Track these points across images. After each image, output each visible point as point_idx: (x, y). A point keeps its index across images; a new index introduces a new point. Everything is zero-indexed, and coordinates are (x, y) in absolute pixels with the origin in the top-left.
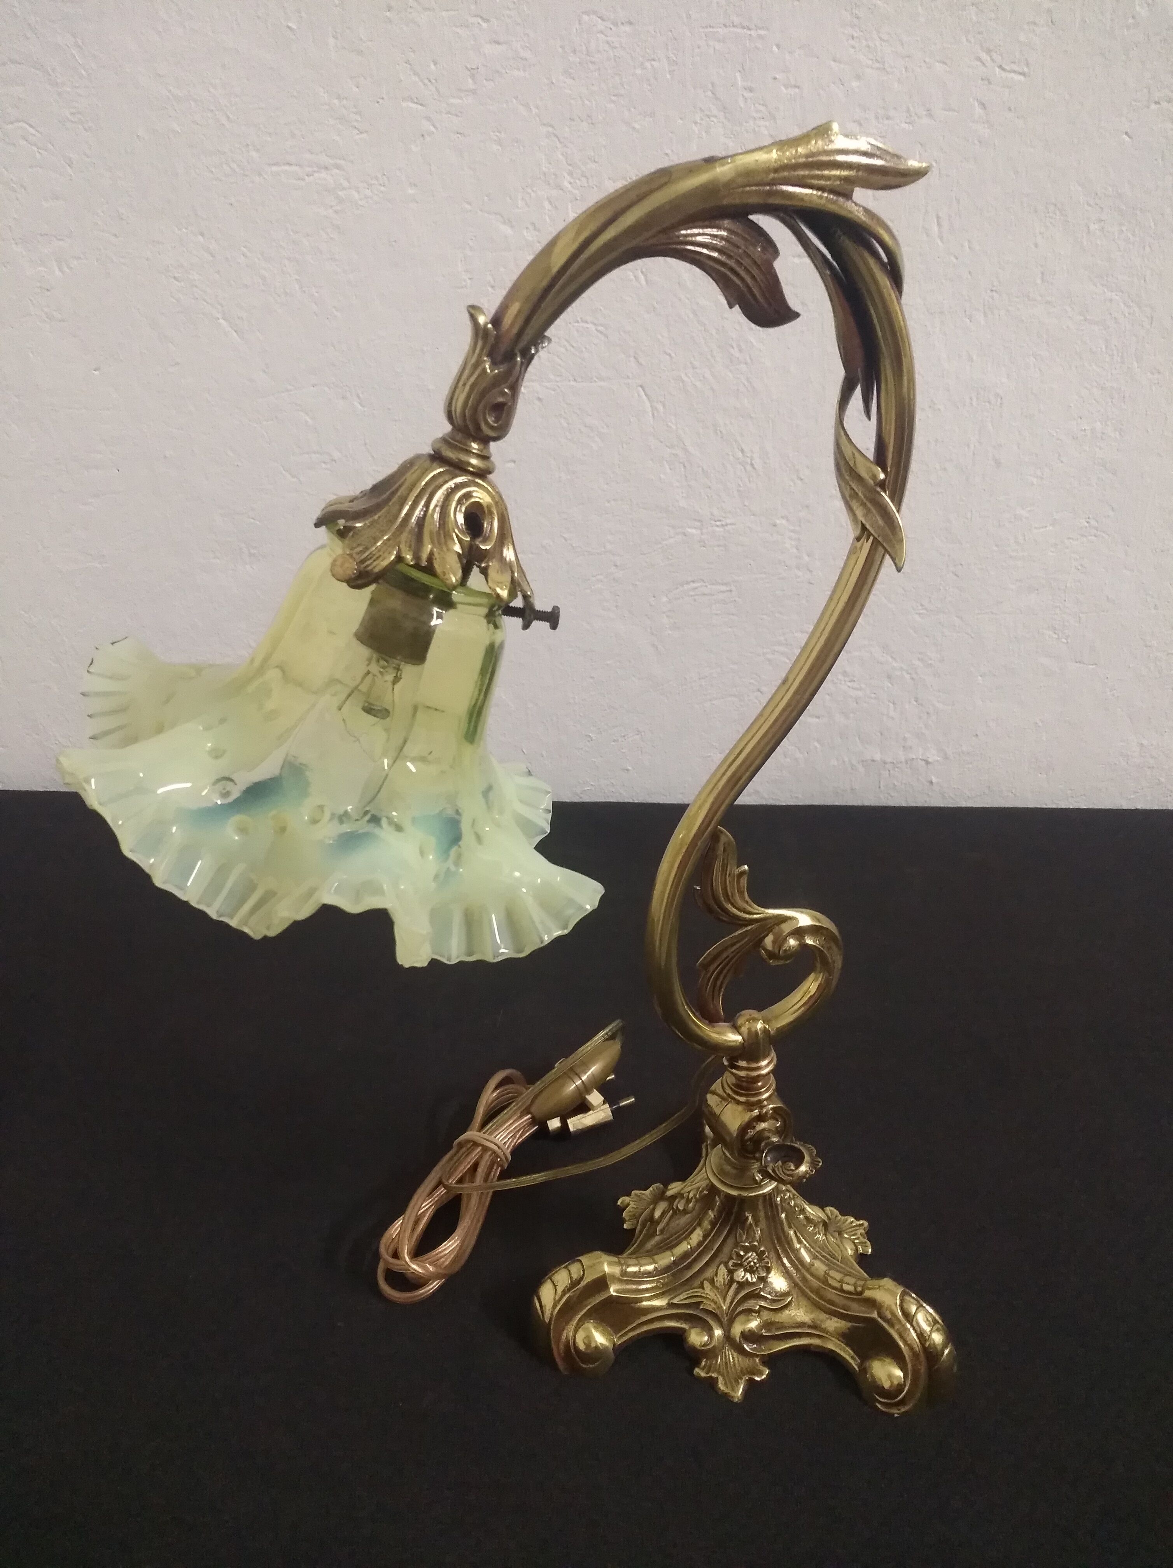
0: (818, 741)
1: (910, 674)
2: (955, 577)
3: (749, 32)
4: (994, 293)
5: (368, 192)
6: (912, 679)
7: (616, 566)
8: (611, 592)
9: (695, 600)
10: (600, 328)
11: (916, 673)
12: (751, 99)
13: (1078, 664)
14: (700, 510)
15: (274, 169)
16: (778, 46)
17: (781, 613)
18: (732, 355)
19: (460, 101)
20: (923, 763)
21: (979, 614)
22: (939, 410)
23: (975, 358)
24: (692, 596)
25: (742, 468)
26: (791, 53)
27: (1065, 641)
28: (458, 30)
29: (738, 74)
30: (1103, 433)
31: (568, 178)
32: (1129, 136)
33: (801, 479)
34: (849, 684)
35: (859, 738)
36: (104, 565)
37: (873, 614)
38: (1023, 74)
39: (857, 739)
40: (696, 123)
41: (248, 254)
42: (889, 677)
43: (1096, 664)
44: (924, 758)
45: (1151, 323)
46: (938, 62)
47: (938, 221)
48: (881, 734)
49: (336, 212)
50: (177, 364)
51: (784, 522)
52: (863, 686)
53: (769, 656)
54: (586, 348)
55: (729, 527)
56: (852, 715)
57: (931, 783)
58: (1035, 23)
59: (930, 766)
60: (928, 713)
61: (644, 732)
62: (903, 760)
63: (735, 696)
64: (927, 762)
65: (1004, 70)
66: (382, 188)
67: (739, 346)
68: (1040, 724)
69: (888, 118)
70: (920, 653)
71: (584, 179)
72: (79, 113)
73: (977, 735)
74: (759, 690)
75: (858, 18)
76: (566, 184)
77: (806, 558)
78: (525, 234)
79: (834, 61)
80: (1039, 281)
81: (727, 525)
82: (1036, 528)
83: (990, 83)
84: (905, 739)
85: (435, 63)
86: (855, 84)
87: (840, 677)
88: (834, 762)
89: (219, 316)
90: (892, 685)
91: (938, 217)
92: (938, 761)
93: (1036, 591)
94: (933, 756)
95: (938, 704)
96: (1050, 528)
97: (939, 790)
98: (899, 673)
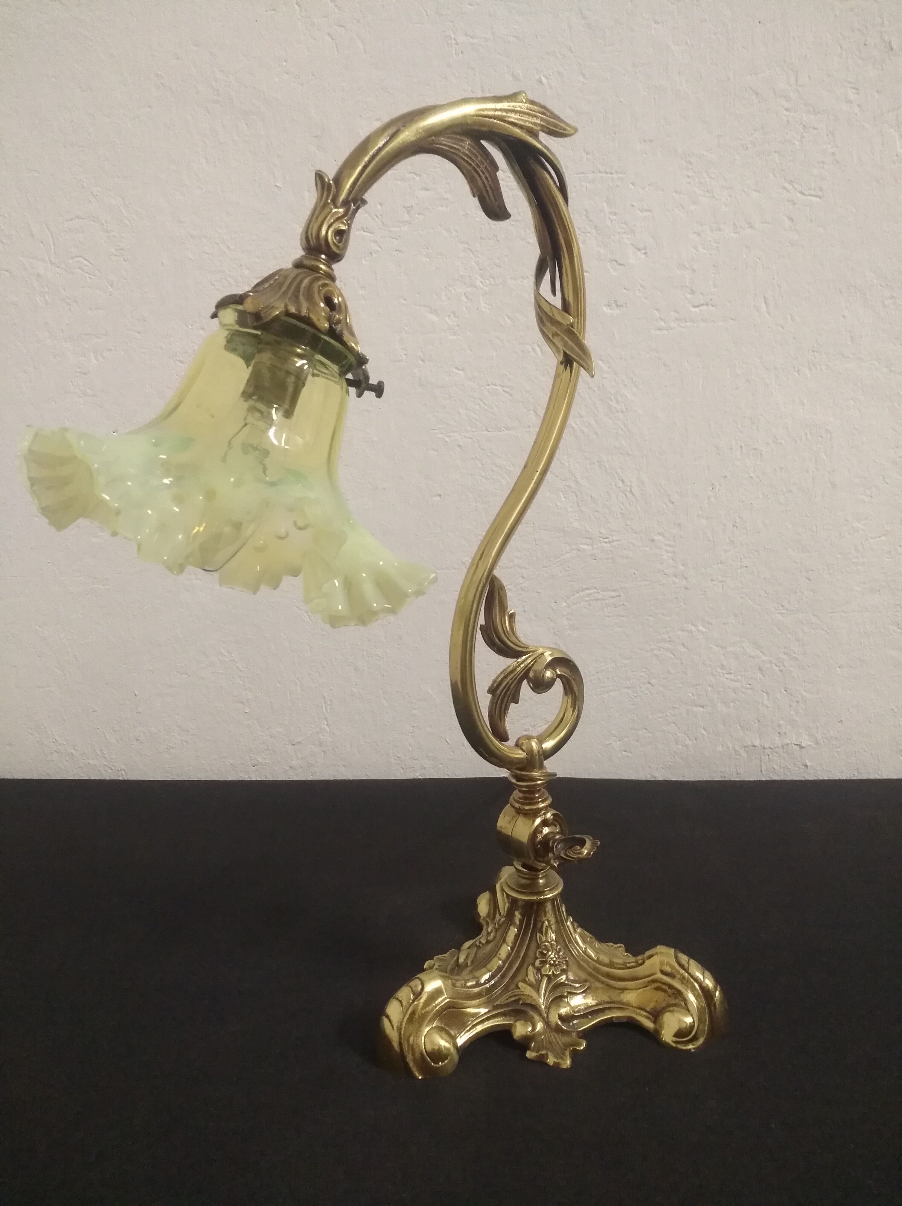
0: (704, 729)
1: (778, 666)
2: (808, 581)
3: (611, 176)
4: (816, 354)
6: (781, 671)
7: (523, 577)
8: (519, 600)
9: (590, 605)
10: (506, 389)
11: (784, 666)
12: (615, 220)
14: (590, 530)
16: (633, 184)
17: (663, 614)
18: (611, 406)
19: (399, 229)
20: (797, 748)
21: (831, 613)
22: (781, 444)
23: (805, 401)
24: (587, 601)
25: (624, 495)
26: (643, 188)
28: (399, 183)
29: (605, 205)
31: (480, 279)
33: (673, 503)
34: (727, 676)
35: (740, 726)
36: (107, 587)
37: (742, 614)
38: (819, 197)
39: (738, 727)
42: (760, 669)
44: (799, 743)
46: (754, 191)
47: (765, 301)
48: (759, 721)
51: (661, 538)
52: (739, 677)
53: (656, 652)
54: (495, 405)
55: (615, 543)
57: (806, 766)
58: (823, 162)
59: (803, 750)
60: (797, 702)
62: (780, 745)
63: (628, 688)
64: (801, 747)
65: (803, 194)
67: (617, 399)
68: (896, 710)
69: (720, 230)
70: (785, 648)
71: (492, 280)
72: (121, 249)
73: (841, 721)
74: (650, 683)
75: (691, 164)
76: (478, 283)
77: (682, 567)
78: (448, 320)
79: (676, 192)
80: (849, 343)
81: (613, 541)
82: (871, 538)
84: (779, 726)
85: (381, 205)
86: (692, 208)
87: (719, 670)
88: (719, 748)
90: (764, 676)
91: (765, 298)
92: (810, 745)
93: (878, 592)
94: (806, 742)
95: (804, 694)
96: (884, 538)
97: (814, 773)
98: (768, 666)
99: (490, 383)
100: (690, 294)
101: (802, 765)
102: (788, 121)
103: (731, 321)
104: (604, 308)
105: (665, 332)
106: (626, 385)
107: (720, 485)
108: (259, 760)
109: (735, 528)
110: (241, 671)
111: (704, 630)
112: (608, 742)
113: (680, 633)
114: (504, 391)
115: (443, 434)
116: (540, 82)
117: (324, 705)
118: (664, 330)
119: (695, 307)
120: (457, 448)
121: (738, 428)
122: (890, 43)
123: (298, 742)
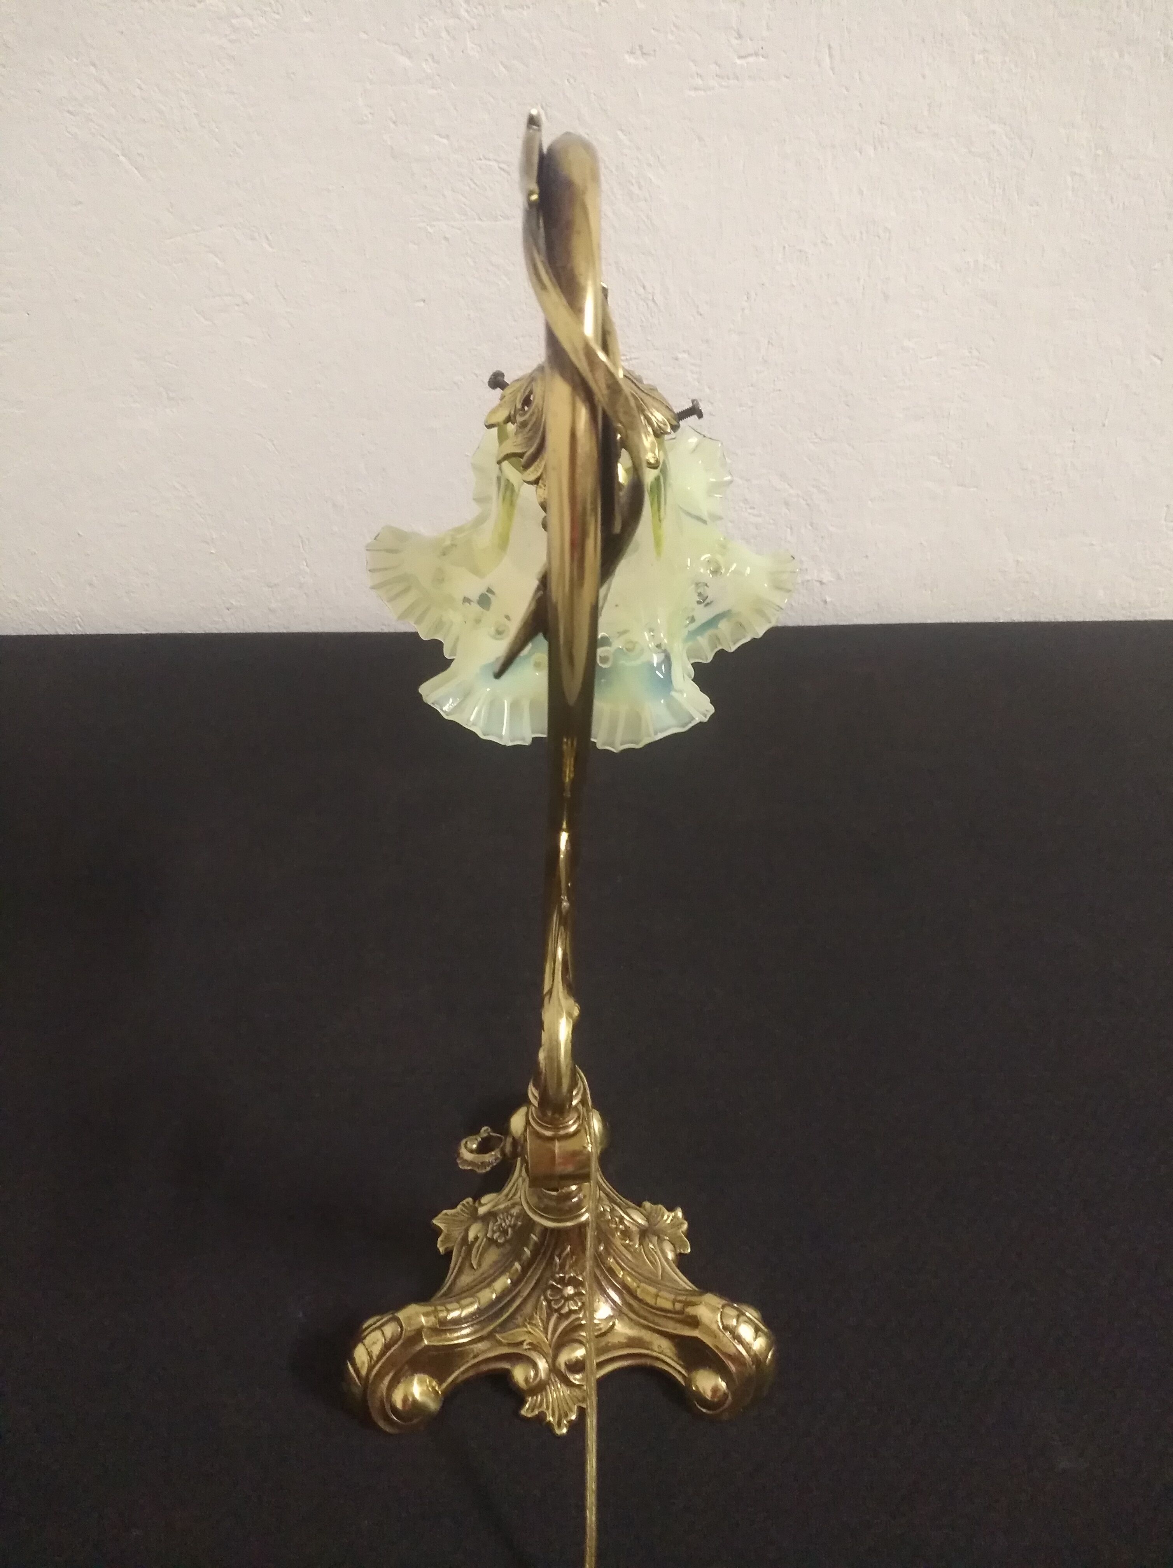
1: (806, 500)
2: (847, 407)
4: (884, 127)
5: (262, 21)
6: (808, 505)
10: (503, 163)
11: (812, 499)
13: (960, 488)
18: (632, 190)
20: (818, 584)
21: (869, 442)
22: (831, 244)
23: (865, 191)
25: (645, 304)
30: (985, 265)
33: (701, 315)
34: (750, 511)
36: (23, 411)
37: (771, 443)
41: (143, 86)
42: (787, 504)
43: (977, 487)
44: (820, 579)
45: (1031, 156)
47: (829, 52)
49: (231, 41)
50: (80, 203)
51: (686, 356)
52: (763, 513)
54: (489, 183)
55: (634, 362)
56: (752, 541)
57: (825, 602)
59: (824, 586)
60: (822, 537)
64: (821, 583)
66: (277, 17)
67: (639, 180)
68: (925, 544)
70: (814, 480)
71: (480, 8)
73: (867, 556)
76: (463, 13)
77: (707, 391)
78: (424, 66)
80: (926, 113)
81: (631, 359)
82: (922, 359)
87: (742, 504)
89: (118, 152)
90: (789, 511)
91: (830, 47)
92: (831, 581)
93: (921, 419)
94: (827, 577)
95: (831, 528)
96: (935, 359)
98: (795, 500)
99: (482, 157)
100: (736, 38)
103: (784, 79)
104: (627, 56)
105: (702, 93)
106: (650, 165)
107: (756, 295)
108: (234, 603)
109: (770, 346)
110: (200, 507)
114: (499, 167)
115: (424, 222)
117: (301, 544)
118: (700, 90)
119: (740, 57)
120: (443, 242)
121: (782, 224)
123: (275, 585)
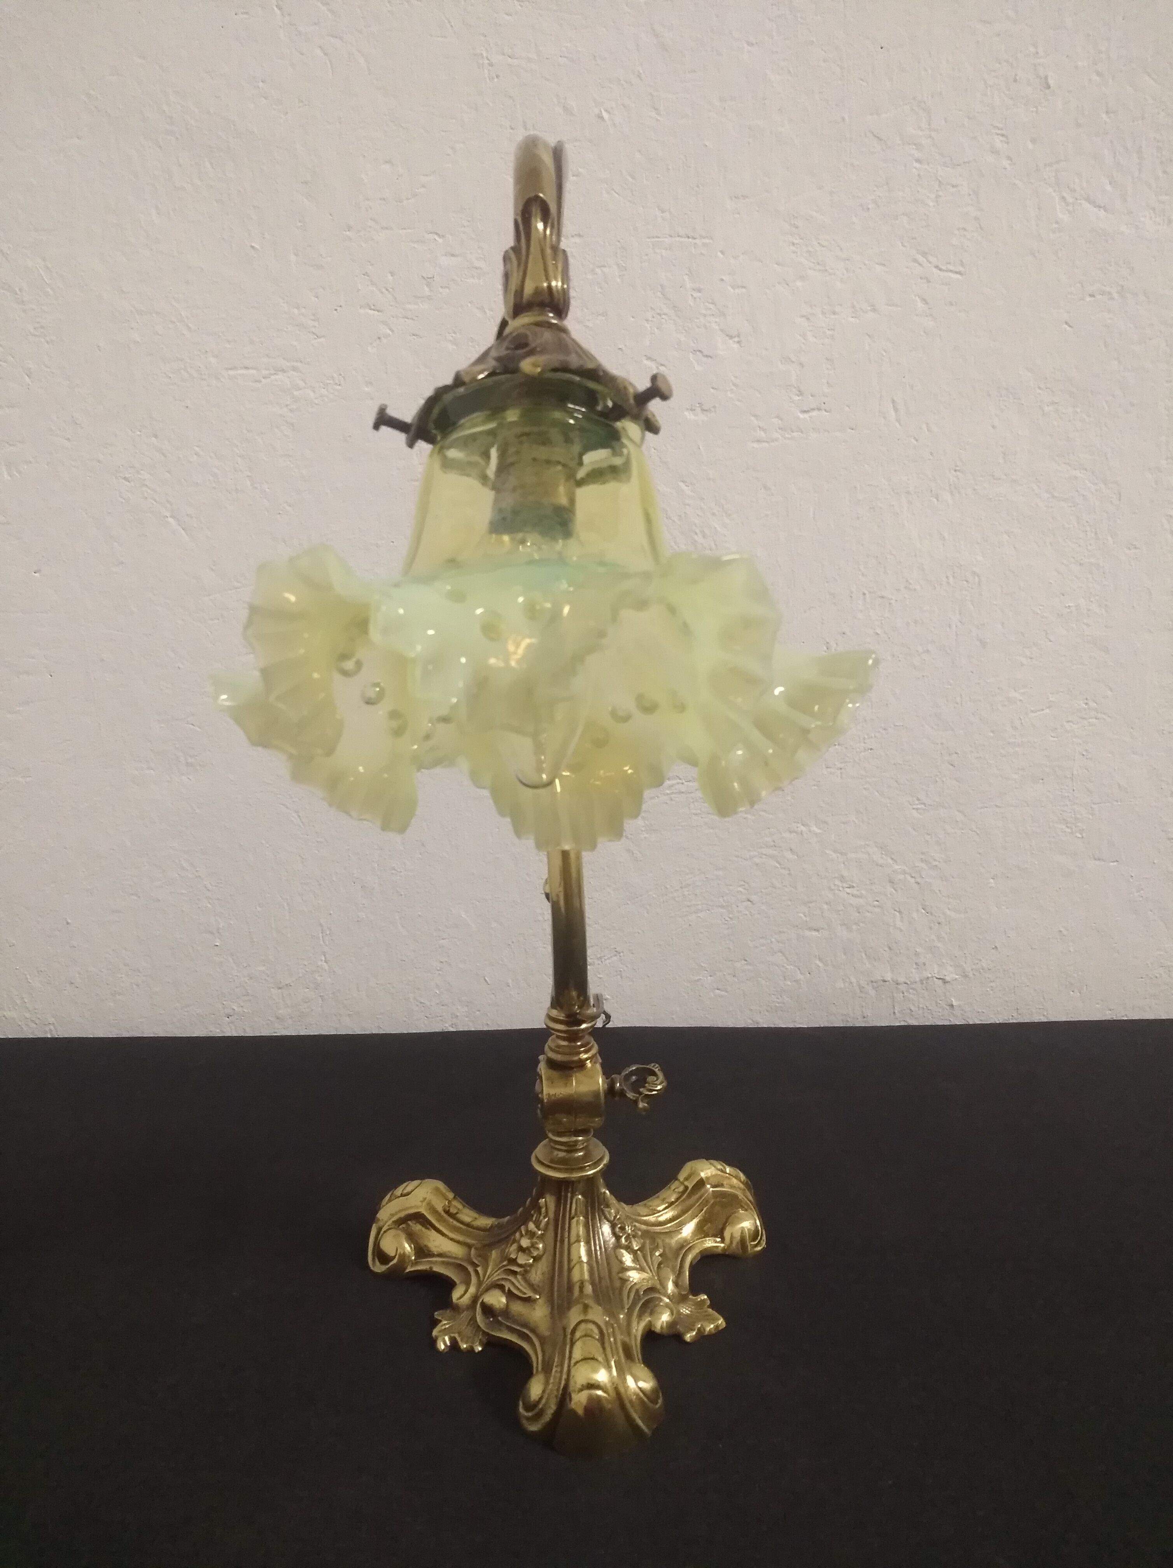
0: (820, 959)
1: (914, 878)
2: (951, 767)
3: (694, 241)
4: (958, 473)
5: (324, 392)
6: (918, 883)
9: (671, 800)
11: (921, 876)
12: (700, 299)
13: (1097, 862)
15: (231, 373)
16: (722, 252)
17: (766, 811)
18: (696, 541)
19: (416, 307)
20: (940, 983)
22: (915, 590)
23: (946, 535)
24: (668, 794)
26: (735, 258)
27: (1080, 836)
28: (416, 246)
29: (686, 278)
30: (1089, 610)
32: (1070, 326)
34: (848, 890)
35: (866, 954)
36: (28, 779)
37: (867, 810)
38: (959, 273)
39: (863, 955)
40: (647, 320)
41: (201, 453)
42: (891, 882)
43: (1117, 861)
44: (941, 977)
45: (1120, 500)
46: (877, 264)
47: (893, 405)
48: (890, 948)
49: (291, 411)
50: (122, 563)
52: (863, 892)
53: (757, 860)
56: (854, 927)
57: (952, 1006)
58: (965, 229)
59: (948, 986)
60: (939, 923)
61: (623, 952)
62: (918, 980)
63: (722, 907)
64: (945, 982)
65: (940, 270)
66: (338, 387)
67: (703, 532)
68: (1065, 932)
69: (834, 313)
70: (923, 853)
72: (42, 327)
73: (996, 948)
74: (749, 900)
75: (797, 227)
79: (777, 264)
80: (1001, 461)
82: (1032, 711)
83: (929, 281)
84: (917, 954)
85: (392, 274)
86: (799, 284)
87: (837, 882)
88: (840, 984)
89: (168, 515)
90: (895, 890)
91: (893, 402)
92: (956, 979)
93: (1041, 781)
94: (951, 974)
95: (948, 912)
96: (1047, 711)
97: (962, 1015)
98: (901, 877)
100: (797, 395)
101: (946, 1005)
102: (919, 175)
103: (849, 430)
104: (686, 413)
105: (765, 445)
106: (714, 514)
107: (837, 643)
108: (235, 1008)
110: (208, 890)
111: (818, 831)
112: (697, 978)
113: (786, 835)
116: (601, 117)
117: (321, 935)
118: (764, 442)
119: (803, 412)
121: (860, 570)
122: (1046, 78)
123: (287, 985)
